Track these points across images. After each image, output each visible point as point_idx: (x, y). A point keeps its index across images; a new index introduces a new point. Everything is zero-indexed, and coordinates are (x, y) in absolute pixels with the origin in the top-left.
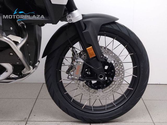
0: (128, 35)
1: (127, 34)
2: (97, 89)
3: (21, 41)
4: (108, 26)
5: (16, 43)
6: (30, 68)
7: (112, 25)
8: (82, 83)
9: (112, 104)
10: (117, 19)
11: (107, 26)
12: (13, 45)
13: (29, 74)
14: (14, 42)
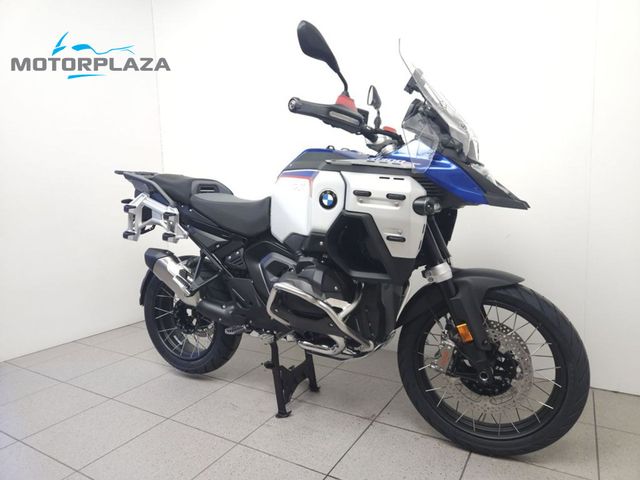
0: (540, 310)
1: (537, 307)
2: (481, 394)
3: (347, 308)
4: (502, 292)
5: (338, 310)
6: (369, 345)
7: (509, 290)
8: (453, 380)
9: (510, 425)
10: (522, 280)
11: (498, 291)
12: (331, 313)
13: (367, 353)
14: (334, 308)
